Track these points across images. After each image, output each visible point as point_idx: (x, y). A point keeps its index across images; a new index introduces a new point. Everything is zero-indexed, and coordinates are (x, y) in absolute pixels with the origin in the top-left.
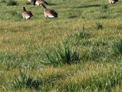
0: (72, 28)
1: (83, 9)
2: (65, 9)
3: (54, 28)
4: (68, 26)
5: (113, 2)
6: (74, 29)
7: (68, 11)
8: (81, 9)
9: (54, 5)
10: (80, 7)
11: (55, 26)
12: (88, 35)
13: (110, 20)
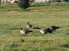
1: (12, 30)
2: (2, 30)
4: (4, 40)
6: (8, 41)
7: (4, 31)
8: (11, 30)
10: (11, 29)
13: (28, 37)
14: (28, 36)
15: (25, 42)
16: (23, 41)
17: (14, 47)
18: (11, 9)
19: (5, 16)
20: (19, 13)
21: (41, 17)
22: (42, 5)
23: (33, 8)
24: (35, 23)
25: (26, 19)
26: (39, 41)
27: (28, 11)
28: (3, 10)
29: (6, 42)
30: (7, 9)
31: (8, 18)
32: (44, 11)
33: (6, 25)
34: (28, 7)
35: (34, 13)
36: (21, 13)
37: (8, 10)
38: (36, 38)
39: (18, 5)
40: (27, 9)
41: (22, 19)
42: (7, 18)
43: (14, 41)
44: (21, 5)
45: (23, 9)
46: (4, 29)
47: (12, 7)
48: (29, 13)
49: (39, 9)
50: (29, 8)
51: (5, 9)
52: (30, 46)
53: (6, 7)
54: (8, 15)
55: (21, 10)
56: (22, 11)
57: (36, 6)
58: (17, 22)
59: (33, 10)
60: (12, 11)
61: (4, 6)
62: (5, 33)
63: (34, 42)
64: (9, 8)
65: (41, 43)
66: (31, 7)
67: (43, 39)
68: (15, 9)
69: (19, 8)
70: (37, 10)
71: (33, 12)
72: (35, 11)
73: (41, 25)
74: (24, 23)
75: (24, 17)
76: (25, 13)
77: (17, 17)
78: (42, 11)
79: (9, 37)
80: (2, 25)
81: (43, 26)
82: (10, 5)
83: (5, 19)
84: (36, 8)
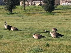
0: (32, 45)
2: (27, 34)
3: (21, 45)
4: (29, 44)
5: (54, 31)
6: (32, 46)
7: (29, 35)
9: (20, 31)
11: (21, 44)
12: (41, 50)
13: (53, 42)
14: (53, 40)
15: (50, 47)
16: (48, 45)
17: (39, 51)
18: (36, 12)
19: (29, 19)
20: (44, 16)
21: (67, 20)
22: (68, 8)
23: (58, 11)
24: (60, 26)
25: (51, 23)
26: (64, 46)
27: (54, 14)
28: (28, 12)
29: (31, 47)
30: (31, 12)
31: (33, 22)
32: (70, 15)
33: (31, 28)
34: (53, 11)
35: (60, 16)
36: (46, 16)
37: (33, 13)
38: (61, 42)
39: (44, 8)
40: (53, 12)
41: (47, 23)
42: (31, 22)
43: (39, 46)
44: (46, 8)
45: (49, 12)
46: (29, 33)
47: (36, 10)
48: (54, 16)
49: (65, 12)
50: (55, 11)
51: (30, 12)
52: (55, 51)
53: (31, 10)
54: (32, 18)
55: (46, 13)
56: (48, 14)
57: (62, 9)
58: (42, 25)
59: (59, 14)
60: (37, 14)
61: (29, 8)
62: (30, 37)
63: (59, 47)
64: (34, 11)
65: (66, 48)
66: (57, 11)
67: (69, 44)
68: (40, 12)
69: (44, 11)
70: (63, 14)
71: (58, 15)
72: (60, 15)
73: (67, 29)
74: (49, 27)
75: (49, 20)
76: (50, 16)
77: (42, 20)
78: (68, 15)
79: (34, 41)
80: (27, 28)
81: (69, 30)
82: (35, 8)
83: (30, 22)
84: (61, 11)
